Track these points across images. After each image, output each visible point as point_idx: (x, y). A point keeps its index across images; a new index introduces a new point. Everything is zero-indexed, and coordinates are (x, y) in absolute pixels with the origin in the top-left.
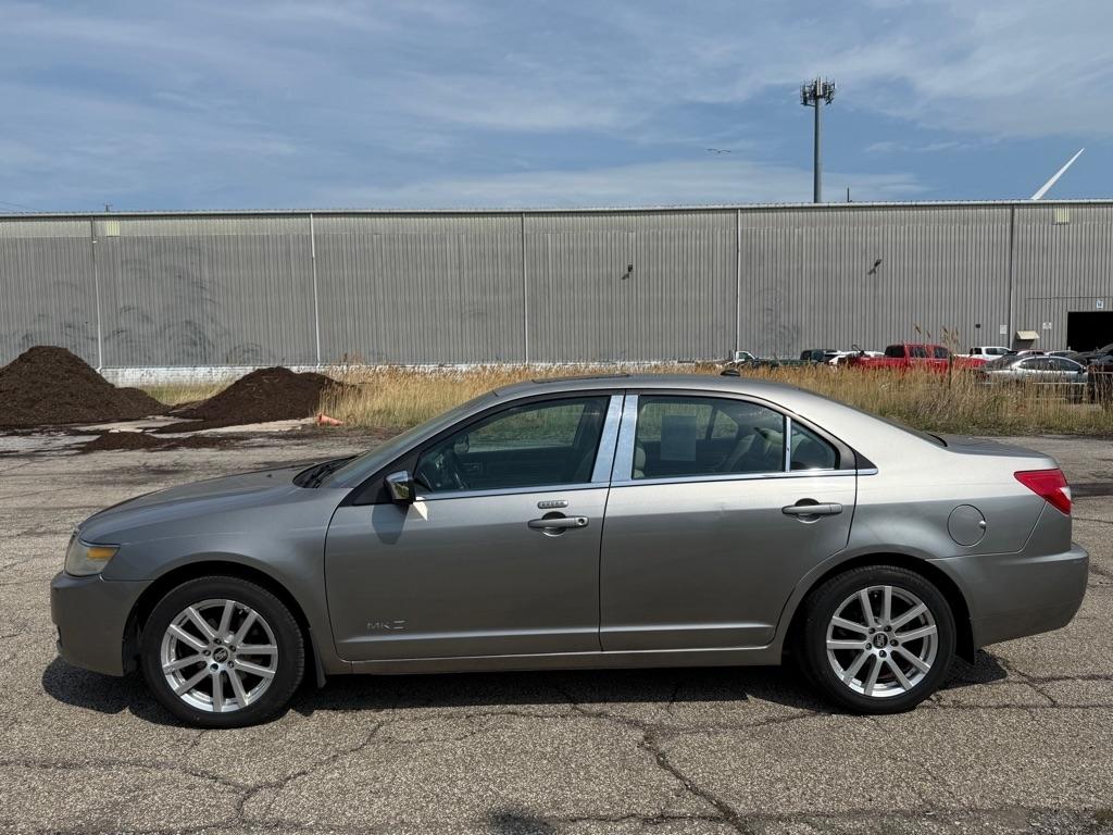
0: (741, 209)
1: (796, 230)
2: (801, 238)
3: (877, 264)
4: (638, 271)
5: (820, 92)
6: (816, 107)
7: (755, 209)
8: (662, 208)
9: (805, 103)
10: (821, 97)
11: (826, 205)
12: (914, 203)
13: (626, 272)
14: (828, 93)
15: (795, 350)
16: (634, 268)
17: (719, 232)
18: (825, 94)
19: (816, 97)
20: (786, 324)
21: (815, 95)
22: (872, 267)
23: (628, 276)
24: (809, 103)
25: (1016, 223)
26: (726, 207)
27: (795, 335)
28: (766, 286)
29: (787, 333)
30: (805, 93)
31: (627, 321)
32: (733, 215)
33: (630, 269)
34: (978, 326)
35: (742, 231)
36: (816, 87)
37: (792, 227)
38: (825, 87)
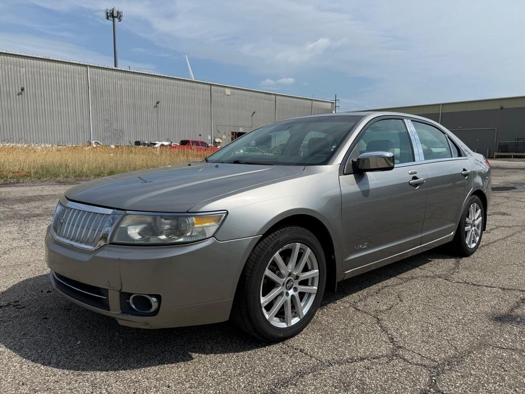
0: (89, 66)
1: (119, 81)
2: (121, 86)
3: (158, 103)
4: (29, 91)
5: (115, 14)
6: (114, 21)
7: (97, 67)
8: (42, 57)
9: (108, 18)
10: (116, 17)
11: (133, 71)
12: (172, 77)
13: (20, 91)
14: (119, 16)
15: (121, 142)
16: (25, 89)
17: (77, 76)
18: (118, 16)
19: (113, 17)
20: (116, 128)
21: (112, 15)
22: (156, 104)
23: (21, 93)
24: (109, 18)
25: (212, 92)
26: (81, 63)
27: (121, 135)
28: (105, 108)
29: (117, 133)
30: (107, 13)
31: (22, 120)
32: (84, 68)
33: (23, 89)
34: (200, 135)
35: (90, 77)
36: (113, 12)
37: (116, 80)
38: (118, 12)
